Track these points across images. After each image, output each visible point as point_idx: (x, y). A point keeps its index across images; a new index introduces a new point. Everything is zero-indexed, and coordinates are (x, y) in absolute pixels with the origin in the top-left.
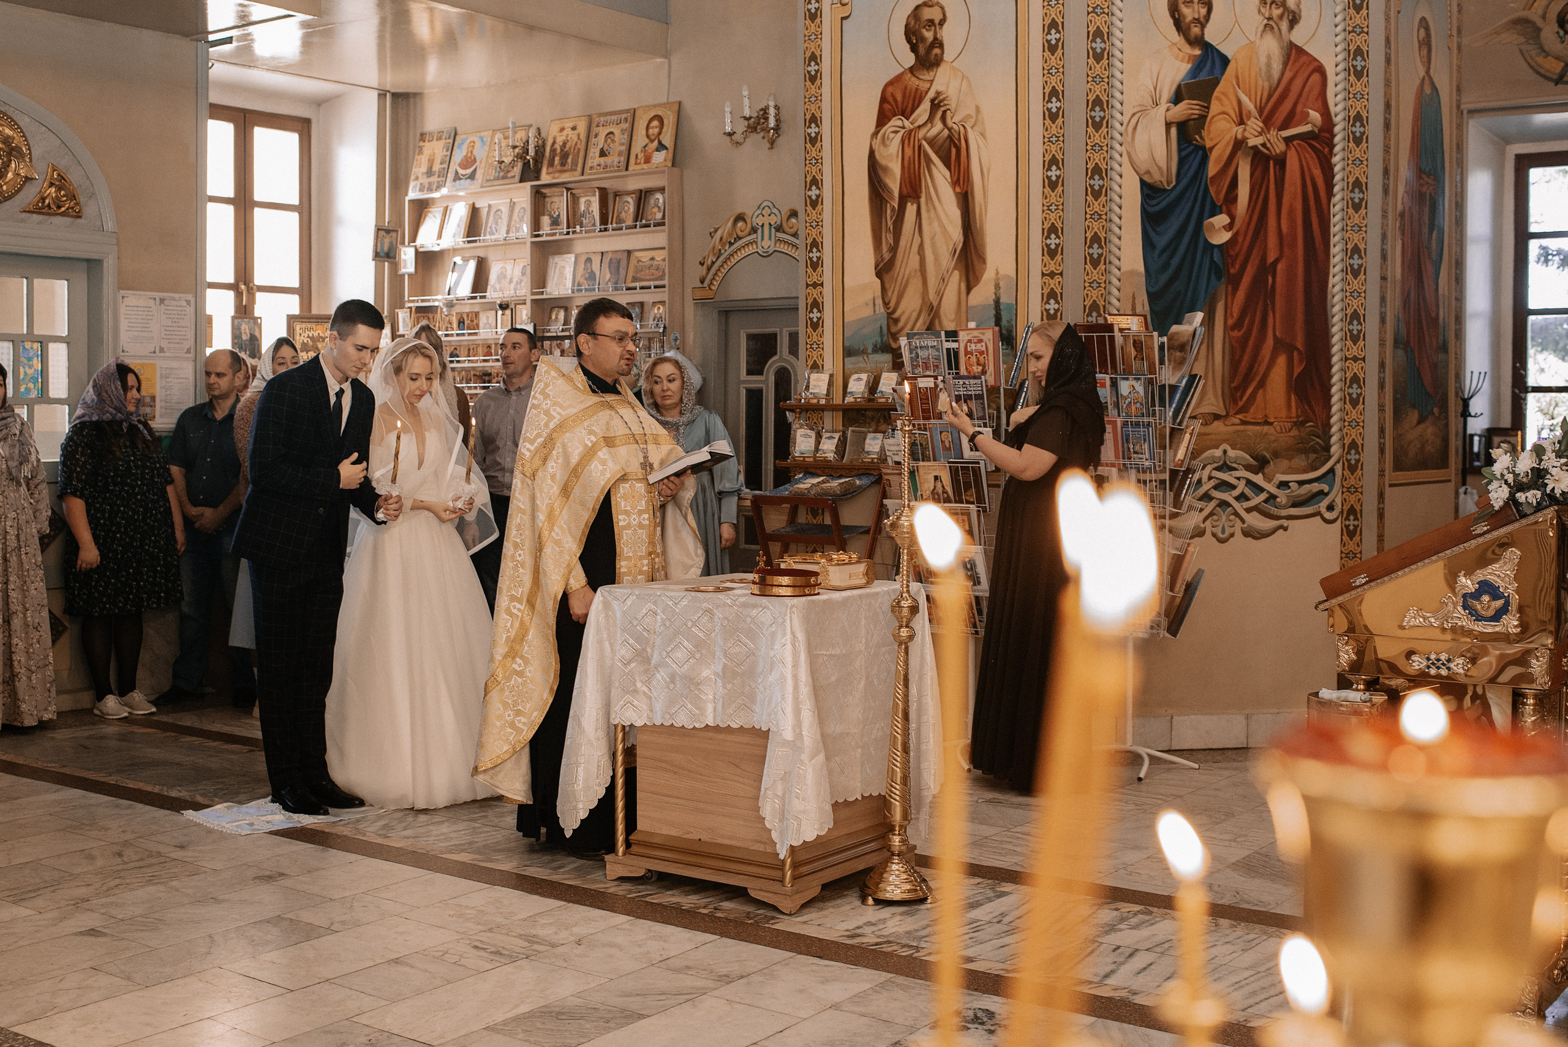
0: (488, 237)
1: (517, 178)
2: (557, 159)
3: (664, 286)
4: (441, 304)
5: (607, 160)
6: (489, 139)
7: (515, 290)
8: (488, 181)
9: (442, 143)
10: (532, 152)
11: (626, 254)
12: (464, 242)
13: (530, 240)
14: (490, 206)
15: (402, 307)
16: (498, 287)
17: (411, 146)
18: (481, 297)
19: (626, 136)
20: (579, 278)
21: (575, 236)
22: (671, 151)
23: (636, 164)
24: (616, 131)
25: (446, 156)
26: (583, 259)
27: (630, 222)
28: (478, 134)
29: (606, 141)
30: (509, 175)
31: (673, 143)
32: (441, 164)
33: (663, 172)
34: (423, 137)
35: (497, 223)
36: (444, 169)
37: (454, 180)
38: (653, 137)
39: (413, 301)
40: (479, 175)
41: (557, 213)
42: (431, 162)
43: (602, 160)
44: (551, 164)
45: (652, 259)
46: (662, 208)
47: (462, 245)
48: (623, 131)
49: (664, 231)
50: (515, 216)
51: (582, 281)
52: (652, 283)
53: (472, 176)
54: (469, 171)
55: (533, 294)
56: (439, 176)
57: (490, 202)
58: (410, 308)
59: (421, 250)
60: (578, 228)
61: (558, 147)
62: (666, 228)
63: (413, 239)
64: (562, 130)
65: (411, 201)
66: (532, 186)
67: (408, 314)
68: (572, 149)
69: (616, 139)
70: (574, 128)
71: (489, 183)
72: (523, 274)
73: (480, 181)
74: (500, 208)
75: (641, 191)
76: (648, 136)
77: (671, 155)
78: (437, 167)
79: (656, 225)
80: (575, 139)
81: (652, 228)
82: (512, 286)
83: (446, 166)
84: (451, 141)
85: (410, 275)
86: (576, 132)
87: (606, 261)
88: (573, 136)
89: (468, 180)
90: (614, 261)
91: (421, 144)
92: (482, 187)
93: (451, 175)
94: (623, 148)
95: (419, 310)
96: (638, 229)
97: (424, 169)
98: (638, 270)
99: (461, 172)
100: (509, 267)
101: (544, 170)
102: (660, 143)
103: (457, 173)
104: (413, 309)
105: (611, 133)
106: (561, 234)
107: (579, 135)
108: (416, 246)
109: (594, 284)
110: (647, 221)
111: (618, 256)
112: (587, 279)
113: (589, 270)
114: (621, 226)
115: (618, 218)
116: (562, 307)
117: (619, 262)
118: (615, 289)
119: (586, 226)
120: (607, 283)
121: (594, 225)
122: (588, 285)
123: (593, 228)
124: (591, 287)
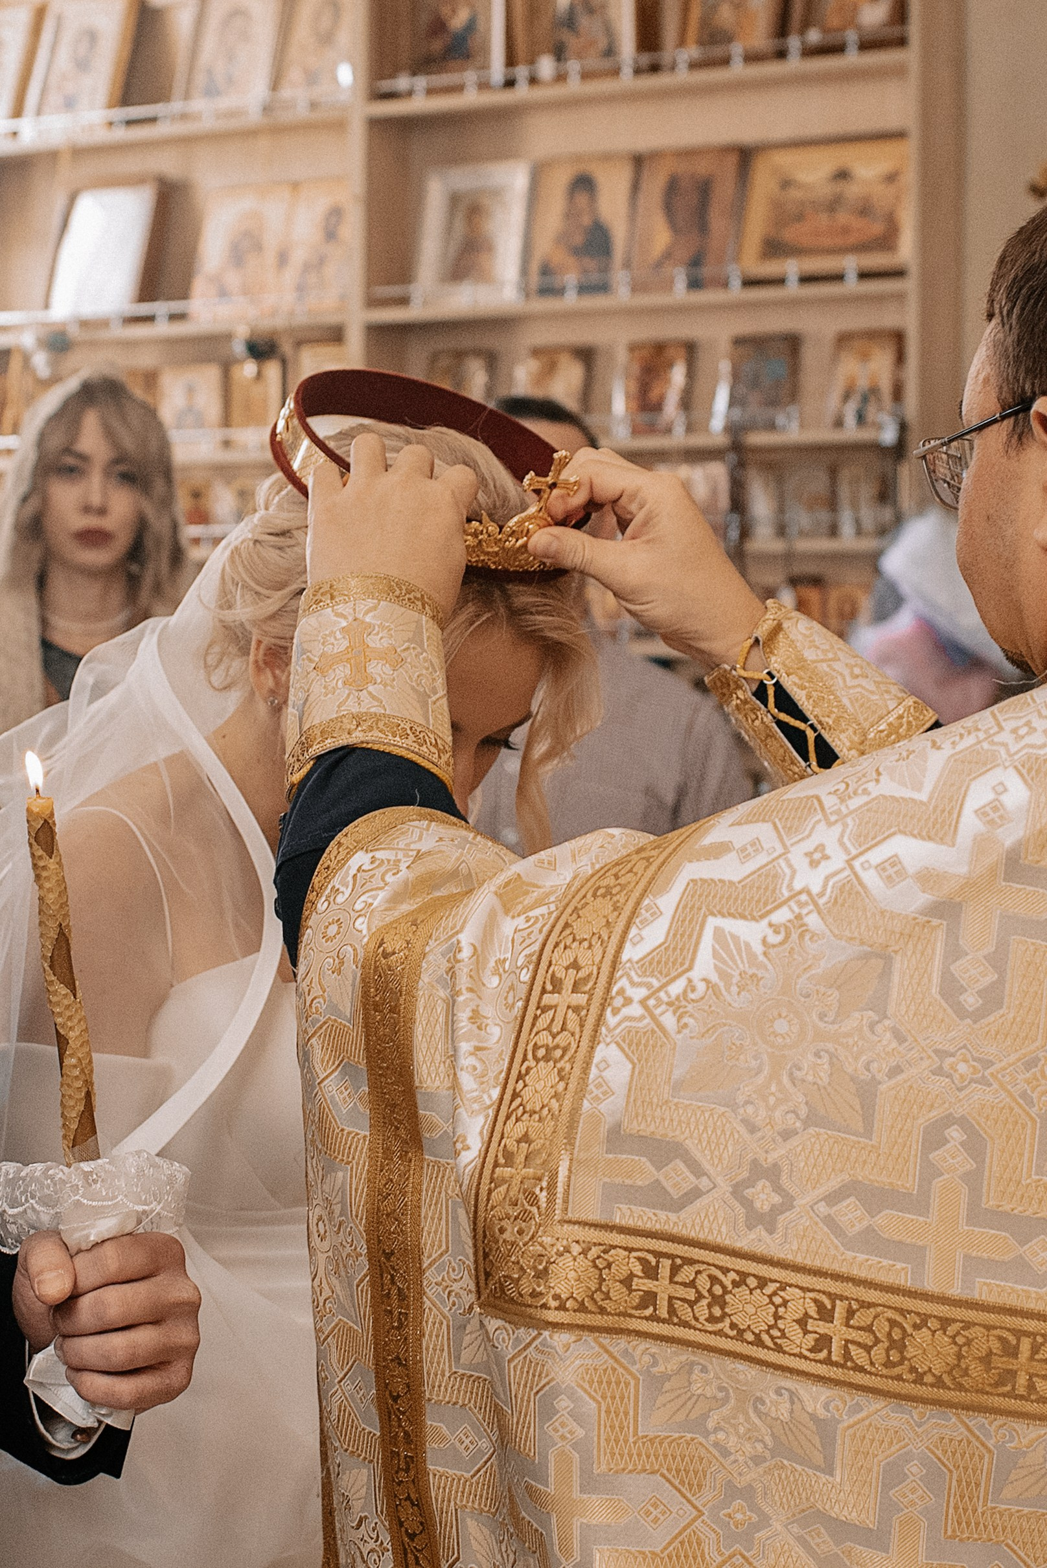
0: (198, 104)
3: (898, 273)
7: (301, 289)
11: (732, 161)
13: (361, 111)
16: (233, 280)
18: (175, 317)
20: (545, 246)
21: (538, 94)
26: (560, 180)
27: (759, 36)
35: (230, 56)
41: (463, 16)
45: (842, 175)
47: (103, 136)
49: (899, 72)
50: (302, 30)
51: (560, 257)
52: (850, 264)
55: (372, 302)
60: (546, 66)
62: (910, 56)
72: (331, 235)
79: (868, 45)
82: (290, 276)
87: (655, 185)
90: (685, 185)
98: (784, 215)
100: (274, 211)
106: (484, 86)
109: (605, 269)
110: (825, 31)
111: (702, 167)
112: (578, 252)
113: (586, 220)
114: (718, 51)
115: (705, 22)
116: (478, 353)
117: (705, 189)
118: (695, 284)
119: (579, 56)
120: (659, 265)
121: (610, 52)
122: (585, 271)
123: (606, 64)
124: (595, 277)
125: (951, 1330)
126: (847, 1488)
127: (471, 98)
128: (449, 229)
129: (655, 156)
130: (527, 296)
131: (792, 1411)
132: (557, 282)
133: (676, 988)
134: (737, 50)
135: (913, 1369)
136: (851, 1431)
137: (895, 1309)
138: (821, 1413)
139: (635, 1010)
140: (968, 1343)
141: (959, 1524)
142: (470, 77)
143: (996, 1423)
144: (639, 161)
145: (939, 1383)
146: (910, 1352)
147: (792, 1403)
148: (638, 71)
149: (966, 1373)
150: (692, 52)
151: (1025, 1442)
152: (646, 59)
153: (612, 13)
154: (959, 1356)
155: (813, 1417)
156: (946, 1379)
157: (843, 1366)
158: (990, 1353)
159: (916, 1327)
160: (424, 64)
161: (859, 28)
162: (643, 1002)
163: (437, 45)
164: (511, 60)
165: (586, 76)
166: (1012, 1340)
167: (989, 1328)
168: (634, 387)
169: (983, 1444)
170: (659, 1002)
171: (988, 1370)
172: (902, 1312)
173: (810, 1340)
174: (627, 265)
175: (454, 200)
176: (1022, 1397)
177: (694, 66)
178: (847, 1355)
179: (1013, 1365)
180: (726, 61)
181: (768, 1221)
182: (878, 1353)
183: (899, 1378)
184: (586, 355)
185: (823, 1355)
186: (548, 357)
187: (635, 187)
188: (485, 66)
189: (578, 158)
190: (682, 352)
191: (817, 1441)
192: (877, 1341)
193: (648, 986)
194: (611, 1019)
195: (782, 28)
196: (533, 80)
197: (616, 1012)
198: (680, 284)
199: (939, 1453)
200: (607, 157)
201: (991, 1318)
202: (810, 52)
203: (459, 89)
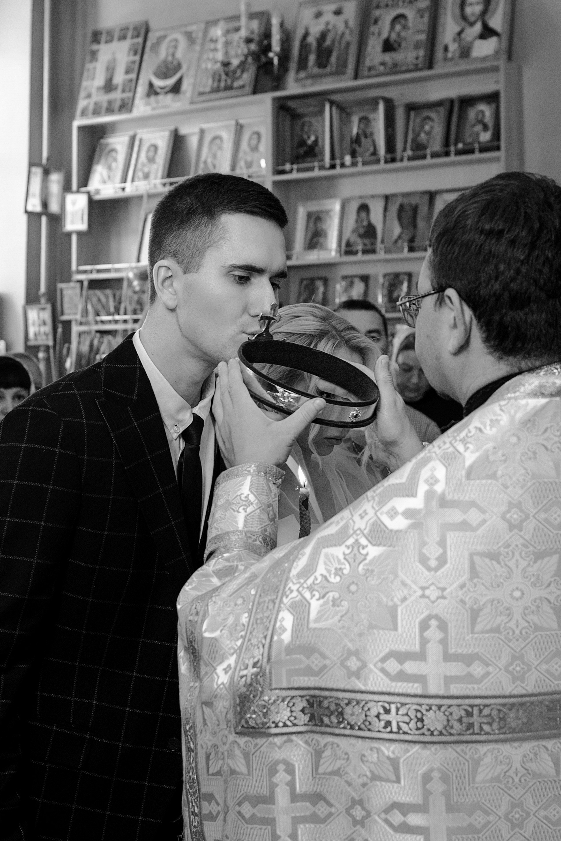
1: (248, 89)
2: (312, 58)
4: (131, 275)
5: (398, 56)
6: (200, 35)
8: (201, 94)
9: (126, 45)
10: (276, 46)
11: (427, 197)
12: (164, 185)
13: (270, 178)
14: (202, 132)
15: (68, 280)
17: (79, 50)
19: (426, 19)
20: (348, 234)
21: (345, 171)
22: (505, 37)
23: (446, 59)
24: (410, 13)
25: (134, 62)
26: (354, 206)
27: (437, 146)
28: (183, 29)
29: (392, 28)
30: (236, 84)
31: (507, 27)
32: (127, 72)
33: (496, 69)
34: (96, 37)
35: (215, 156)
36: (131, 80)
37: (148, 95)
38: (472, 19)
39: (85, 272)
40: (186, 86)
41: (313, 138)
42: (111, 70)
43: (388, 57)
44: (302, 65)
46: (491, 125)
47: (161, 190)
48: (421, 13)
49: (497, 158)
50: (244, 145)
51: (354, 239)
53: (176, 89)
54: (171, 82)
56: (124, 91)
57: (204, 126)
58: (81, 282)
59: (97, 197)
60: (348, 160)
61: (311, 40)
62: (501, 153)
63: (84, 181)
64: (318, 15)
65: (81, 129)
66: (275, 99)
67: (78, 291)
68: (336, 43)
69: (410, 23)
70: (338, 12)
71: (203, 98)
73: (188, 95)
74: (218, 133)
75: (452, 101)
76: (464, 17)
77: (505, 44)
78: (119, 78)
79: (484, 150)
80: (341, 27)
81: (477, 155)
83: (133, 76)
84: (140, 40)
85: (80, 234)
86: (341, 18)
87: (394, 209)
88: (338, 23)
89: (170, 96)
90: (407, 208)
91: (95, 47)
92: (192, 103)
93: (142, 89)
94: (423, 37)
95: (94, 284)
96: (453, 158)
97: (100, 81)
99: (158, 83)
101: (291, 76)
102: (486, 27)
103: (151, 85)
104: (86, 284)
105: (401, 16)
106: (322, 168)
107: (346, 23)
108: (88, 193)
109: (373, 244)
110: (465, 144)
111: (414, 201)
112: (361, 236)
113: (365, 223)
114: (421, 153)
115: (414, 140)
116: (320, 278)
117: (415, 209)
118: (411, 249)
119: (362, 156)
120: (396, 242)
121: (375, 153)
122: (365, 245)
123: (372, 158)
124: (369, 247)
125: (443, 709)
126: (407, 787)
127: (317, 173)
128: (307, 227)
129: (394, 195)
130: (341, 255)
131: (378, 758)
132: (354, 249)
133: (310, 581)
134: (428, 152)
135: (429, 730)
136: (406, 762)
137: (417, 704)
138: (391, 756)
139: (295, 594)
140: (451, 714)
141: (459, 796)
142: (316, 164)
143: (468, 748)
144: (387, 198)
145: (441, 734)
146: (426, 722)
147: (378, 753)
148: (386, 162)
149: (452, 727)
150: (409, 153)
151: (482, 753)
152: (389, 156)
153: (376, 137)
154: (448, 721)
155: (388, 758)
156: (444, 732)
157: (398, 733)
158: (461, 717)
159: (428, 711)
160: (296, 159)
161: (479, 143)
162: (298, 590)
163: (302, 151)
164: (333, 157)
165: (364, 164)
166: (470, 709)
167: (459, 706)
168: (386, 292)
169: (464, 758)
170: (304, 588)
171: (461, 724)
172: (420, 705)
173: (382, 723)
174: (382, 242)
175: (309, 215)
176: (478, 734)
177: (410, 159)
178: (399, 728)
179: (471, 720)
180: (424, 157)
181: (357, 674)
182: (412, 725)
183: (423, 734)
184: (365, 279)
185: (389, 729)
186: (350, 280)
187: (386, 210)
188: (322, 160)
189: (361, 197)
190: (406, 278)
191: (391, 768)
192: (411, 719)
193: (299, 583)
194: (285, 600)
195: (446, 143)
196: (343, 165)
197: (287, 597)
198: (406, 250)
199: (446, 765)
200: (373, 197)
201: (458, 702)
202: (459, 153)
203: (312, 169)
